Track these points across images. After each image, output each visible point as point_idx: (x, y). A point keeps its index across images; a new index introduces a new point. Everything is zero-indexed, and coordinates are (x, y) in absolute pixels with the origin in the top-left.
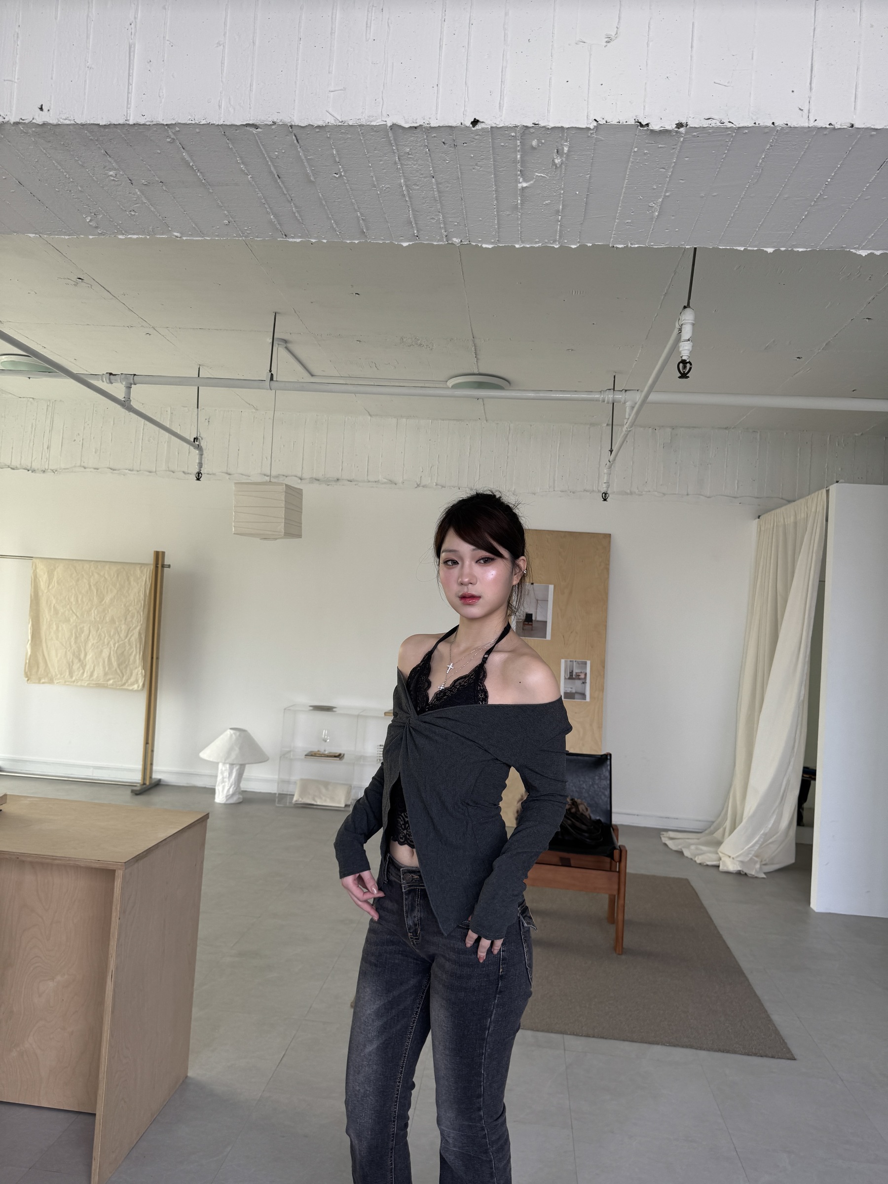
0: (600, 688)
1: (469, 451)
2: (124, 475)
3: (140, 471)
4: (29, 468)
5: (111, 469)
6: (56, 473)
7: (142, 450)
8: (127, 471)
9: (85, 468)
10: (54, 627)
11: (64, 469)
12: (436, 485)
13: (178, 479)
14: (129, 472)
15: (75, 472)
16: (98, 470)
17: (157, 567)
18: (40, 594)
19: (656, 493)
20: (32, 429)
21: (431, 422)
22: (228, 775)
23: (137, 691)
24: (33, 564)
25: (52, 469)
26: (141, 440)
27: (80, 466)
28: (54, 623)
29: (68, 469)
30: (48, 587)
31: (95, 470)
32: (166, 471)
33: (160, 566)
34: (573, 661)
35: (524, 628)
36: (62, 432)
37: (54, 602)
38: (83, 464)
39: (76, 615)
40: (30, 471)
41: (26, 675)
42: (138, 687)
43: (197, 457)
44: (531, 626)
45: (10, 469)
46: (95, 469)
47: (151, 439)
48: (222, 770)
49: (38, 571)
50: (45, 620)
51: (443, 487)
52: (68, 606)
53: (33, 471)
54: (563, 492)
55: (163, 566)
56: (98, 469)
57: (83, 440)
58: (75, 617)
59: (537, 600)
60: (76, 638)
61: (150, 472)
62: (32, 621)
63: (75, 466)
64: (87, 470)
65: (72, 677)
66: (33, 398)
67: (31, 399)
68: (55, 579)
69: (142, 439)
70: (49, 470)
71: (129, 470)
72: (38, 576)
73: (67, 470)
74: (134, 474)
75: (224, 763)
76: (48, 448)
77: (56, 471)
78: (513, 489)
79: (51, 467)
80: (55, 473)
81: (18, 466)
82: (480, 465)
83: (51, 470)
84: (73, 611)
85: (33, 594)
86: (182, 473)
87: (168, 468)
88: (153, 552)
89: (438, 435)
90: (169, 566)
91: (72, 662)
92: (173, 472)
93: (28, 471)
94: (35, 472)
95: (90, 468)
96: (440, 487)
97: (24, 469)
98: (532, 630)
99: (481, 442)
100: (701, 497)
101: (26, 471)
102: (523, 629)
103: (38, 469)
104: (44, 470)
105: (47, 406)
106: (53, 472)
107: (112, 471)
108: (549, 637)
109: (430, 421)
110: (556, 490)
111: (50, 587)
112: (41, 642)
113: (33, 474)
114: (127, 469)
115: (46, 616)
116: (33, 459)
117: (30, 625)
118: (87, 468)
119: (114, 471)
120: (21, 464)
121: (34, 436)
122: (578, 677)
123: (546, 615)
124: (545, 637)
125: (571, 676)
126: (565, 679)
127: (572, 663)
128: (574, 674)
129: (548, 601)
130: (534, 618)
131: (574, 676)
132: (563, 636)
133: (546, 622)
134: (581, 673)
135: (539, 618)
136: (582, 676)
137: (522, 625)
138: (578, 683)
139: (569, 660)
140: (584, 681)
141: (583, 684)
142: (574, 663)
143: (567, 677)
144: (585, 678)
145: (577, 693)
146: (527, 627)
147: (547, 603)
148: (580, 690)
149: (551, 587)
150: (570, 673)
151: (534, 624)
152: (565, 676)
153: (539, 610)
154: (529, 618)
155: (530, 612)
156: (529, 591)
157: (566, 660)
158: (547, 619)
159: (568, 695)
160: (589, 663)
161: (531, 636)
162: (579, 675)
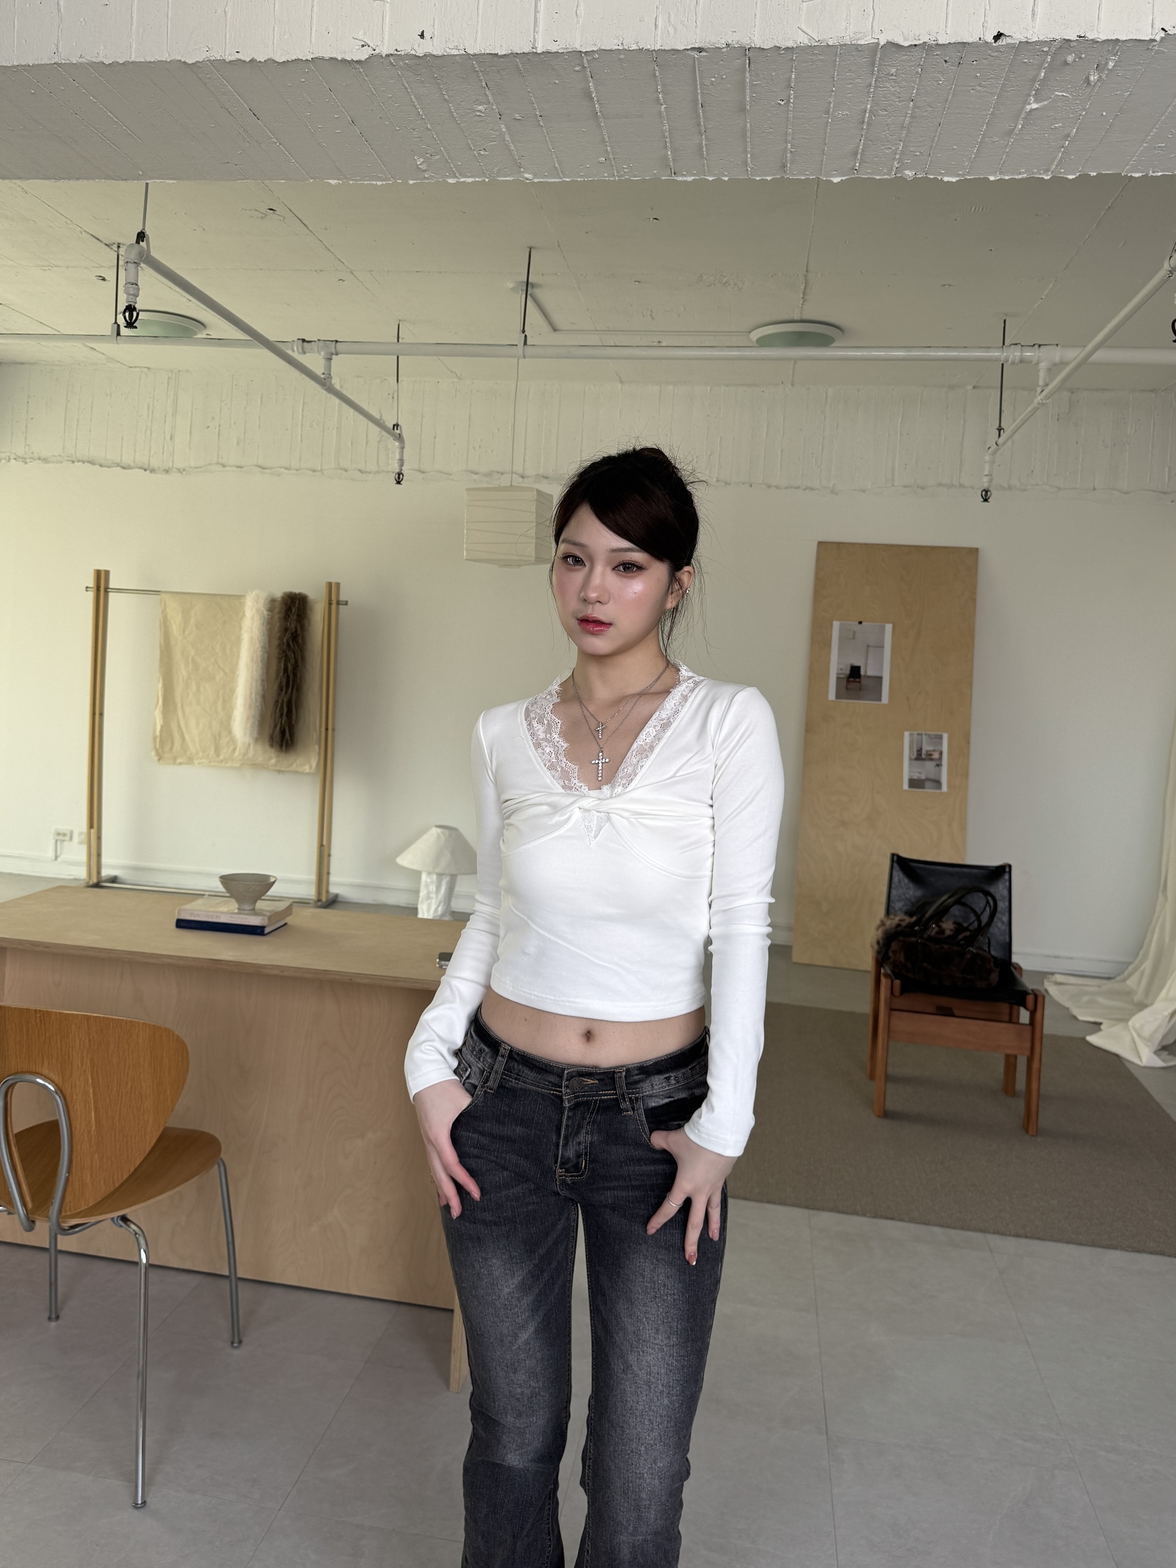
0: (961, 772)
1: (765, 429)
2: (278, 475)
3: (300, 469)
4: (146, 467)
5: (260, 467)
6: (184, 473)
7: (301, 441)
8: (283, 470)
9: (224, 466)
10: (194, 687)
11: (196, 468)
12: (718, 481)
13: (353, 480)
14: (286, 471)
15: (211, 472)
16: (242, 470)
17: (330, 604)
18: (173, 642)
19: (1047, 487)
20: (148, 411)
21: (711, 390)
22: (435, 889)
23: (308, 774)
24: (161, 601)
25: (179, 467)
26: (300, 424)
27: (218, 463)
28: (194, 682)
29: (201, 467)
30: (184, 632)
31: (239, 469)
32: (337, 469)
33: (334, 602)
34: (921, 735)
35: (849, 687)
36: (190, 415)
37: (192, 652)
38: (220, 461)
39: (223, 670)
40: (148, 472)
41: (158, 754)
42: (311, 768)
43: (397, 451)
44: (858, 684)
45: (119, 468)
46: (238, 467)
47: (314, 424)
48: (426, 881)
49: (168, 610)
50: (181, 678)
51: (727, 483)
52: (212, 660)
53: (152, 471)
54: (905, 487)
55: (338, 603)
56: (241, 467)
57: (219, 426)
58: (222, 674)
59: (868, 646)
60: (224, 701)
61: (314, 471)
62: (164, 680)
63: (210, 464)
64: (228, 468)
65: (218, 755)
66: (148, 368)
67: (146, 369)
68: (192, 621)
69: (302, 424)
70: (174, 470)
71: (286, 468)
72: (169, 617)
73: (200, 469)
74: (292, 474)
75: (429, 873)
76: (171, 438)
77: (184, 470)
78: (831, 485)
79: (175, 466)
80: (182, 474)
81: (132, 464)
82: (782, 451)
83: (176, 469)
84: (219, 665)
85: (163, 643)
86: (359, 472)
87: (339, 464)
88: (325, 584)
89: (720, 408)
90: (346, 603)
91: (219, 734)
92: (346, 471)
93: (145, 470)
94: (156, 473)
95: (231, 466)
96: (723, 484)
97: (140, 468)
98: (860, 689)
99: (784, 417)
100: (1115, 492)
101: (143, 471)
102: (847, 689)
103: (159, 468)
104: (167, 469)
105: (169, 378)
106: (180, 472)
107: (261, 470)
108: (885, 699)
109: (709, 388)
111: (187, 633)
112: (175, 708)
113: (153, 475)
114: (281, 468)
115: (182, 672)
116: (152, 454)
117: (160, 685)
118: (228, 466)
119: (266, 471)
120: (134, 462)
121: (152, 422)
122: (929, 757)
123: (881, 668)
124: (880, 700)
125: (919, 756)
126: (911, 759)
127: (920, 737)
128: (924, 752)
129: (883, 647)
130: (862, 672)
131: (923, 756)
132: (907, 698)
133: (881, 678)
134: (934, 751)
135: (870, 673)
136: (936, 756)
137: (845, 682)
138: (930, 765)
139: (916, 733)
140: (938, 763)
141: (937, 768)
142: (924, 737)
143: (913, 757)
144: (940, 758)
145: (927, 779)
146: (852, 685)
147: (883, 651)
148: (932, 776)
149: (889, 628)
150: (918, 751)
151: (864, 681)
152: (910, 756)
153: (870, 661)
154: (855, 672)
155: (857, 664)
156: (854, 632)
157: (911, 732)
158: (882, 673)
159: (915, 783)
160: (945, 736)
161: (859, 698)
162: (931, 755)
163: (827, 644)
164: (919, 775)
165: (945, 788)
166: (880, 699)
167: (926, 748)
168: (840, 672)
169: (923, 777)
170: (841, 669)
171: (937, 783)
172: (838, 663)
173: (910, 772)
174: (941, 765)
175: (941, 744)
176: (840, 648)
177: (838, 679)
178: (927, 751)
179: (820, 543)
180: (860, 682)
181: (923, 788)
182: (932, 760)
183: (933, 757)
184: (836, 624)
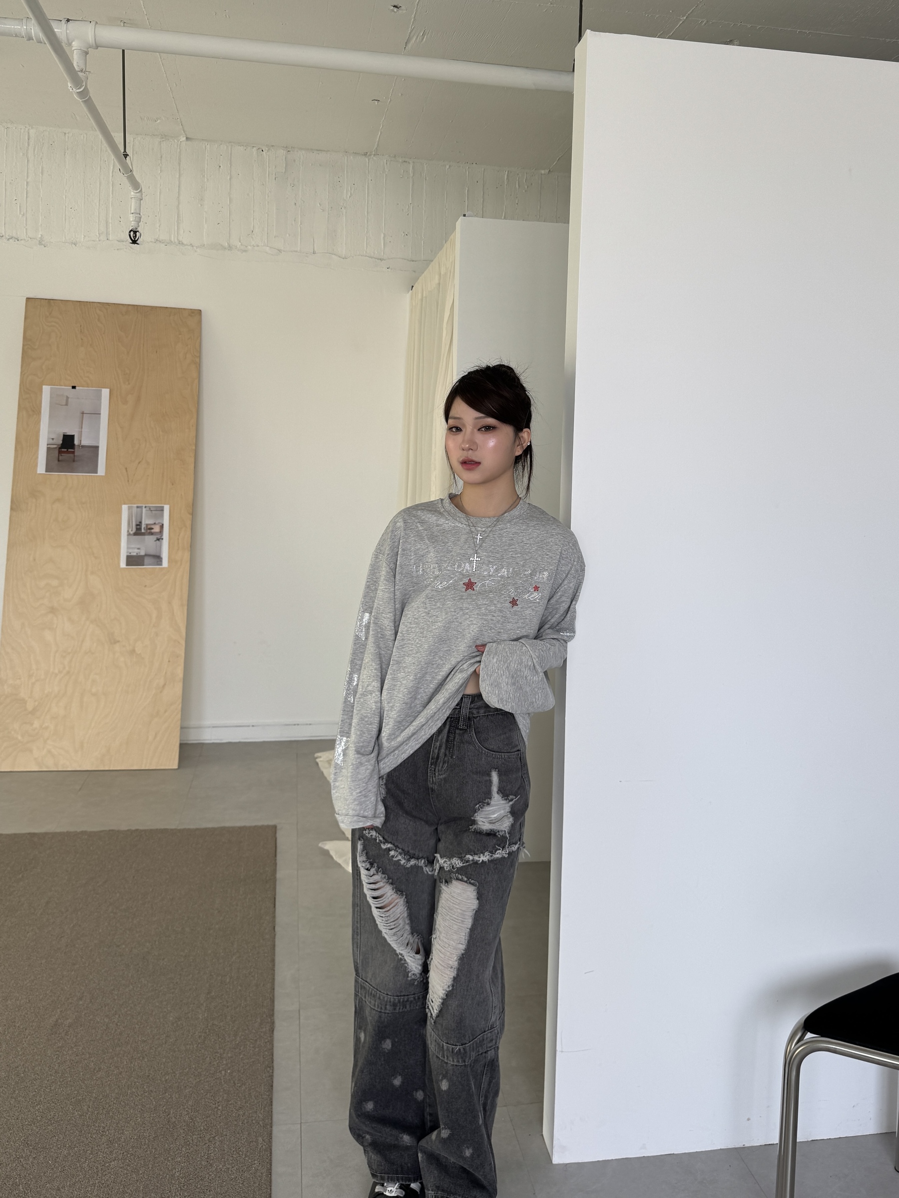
0: (184, 545)
19: (268, 248)
34: (141, 507)
35: (59, 458)
44: (71, 455)
54: (123, 242)
59: (83, 413)
78: (40, 236)
98: (73, 461)
100: (333, 256)
102: (59, 461)
108: (101, 471)
110: (111, 239)
122: (149, 531)
123: (97, 438)
124: (97, 473)
125: (139, 531)
126: (129, 534)
127: (138, 509)
128: (143, 526)
129: (100, 414)
130: (76, 442)
131: (143, 531)
132: (126, 469)
133: (97, 448)
134: (155, 523)
135: (85, 442)
136: (156, 529)
137: (57, 452)
138: (150, 540)
139: (135, 505)
140: (158, 537)
141: (157, 541)
142: (144, 509)
143: (132, 533)
144: (161, 532)
145: (146, 555)
146: (65, 456)
147: (100, 418)
148: (152, 552)
149: (105, 392)
150: (137, 525)
151: (78, 452)
152: (128, 531)
153: (85, 429)
154: (68, 442)
155: (70, 433)
156: (67, 398)
157: (130, 505)
158: (98, 443)
159: (133, 561)
160: (167, 508)
161: (72, 470)
162: (153, 529)
163: (37, 411)
164: (136, 551)
165: (165, 563)
166: (95, 470)
167: (146, 521)
168: (51, 441)
169: (142, 553)
170: (53, 439)
171: (158, 558)
172: (49, 432)
173: (128, 548)
174: (162, 539)
175: (162, 516)
176: (51, 416)
177: (48, 449)
178: (147, 525)
179: (28, 299)
180: (73, 453)
181: (143, 565)
182: (152, 534)
183: (153, 531)
184: (46, 389)
